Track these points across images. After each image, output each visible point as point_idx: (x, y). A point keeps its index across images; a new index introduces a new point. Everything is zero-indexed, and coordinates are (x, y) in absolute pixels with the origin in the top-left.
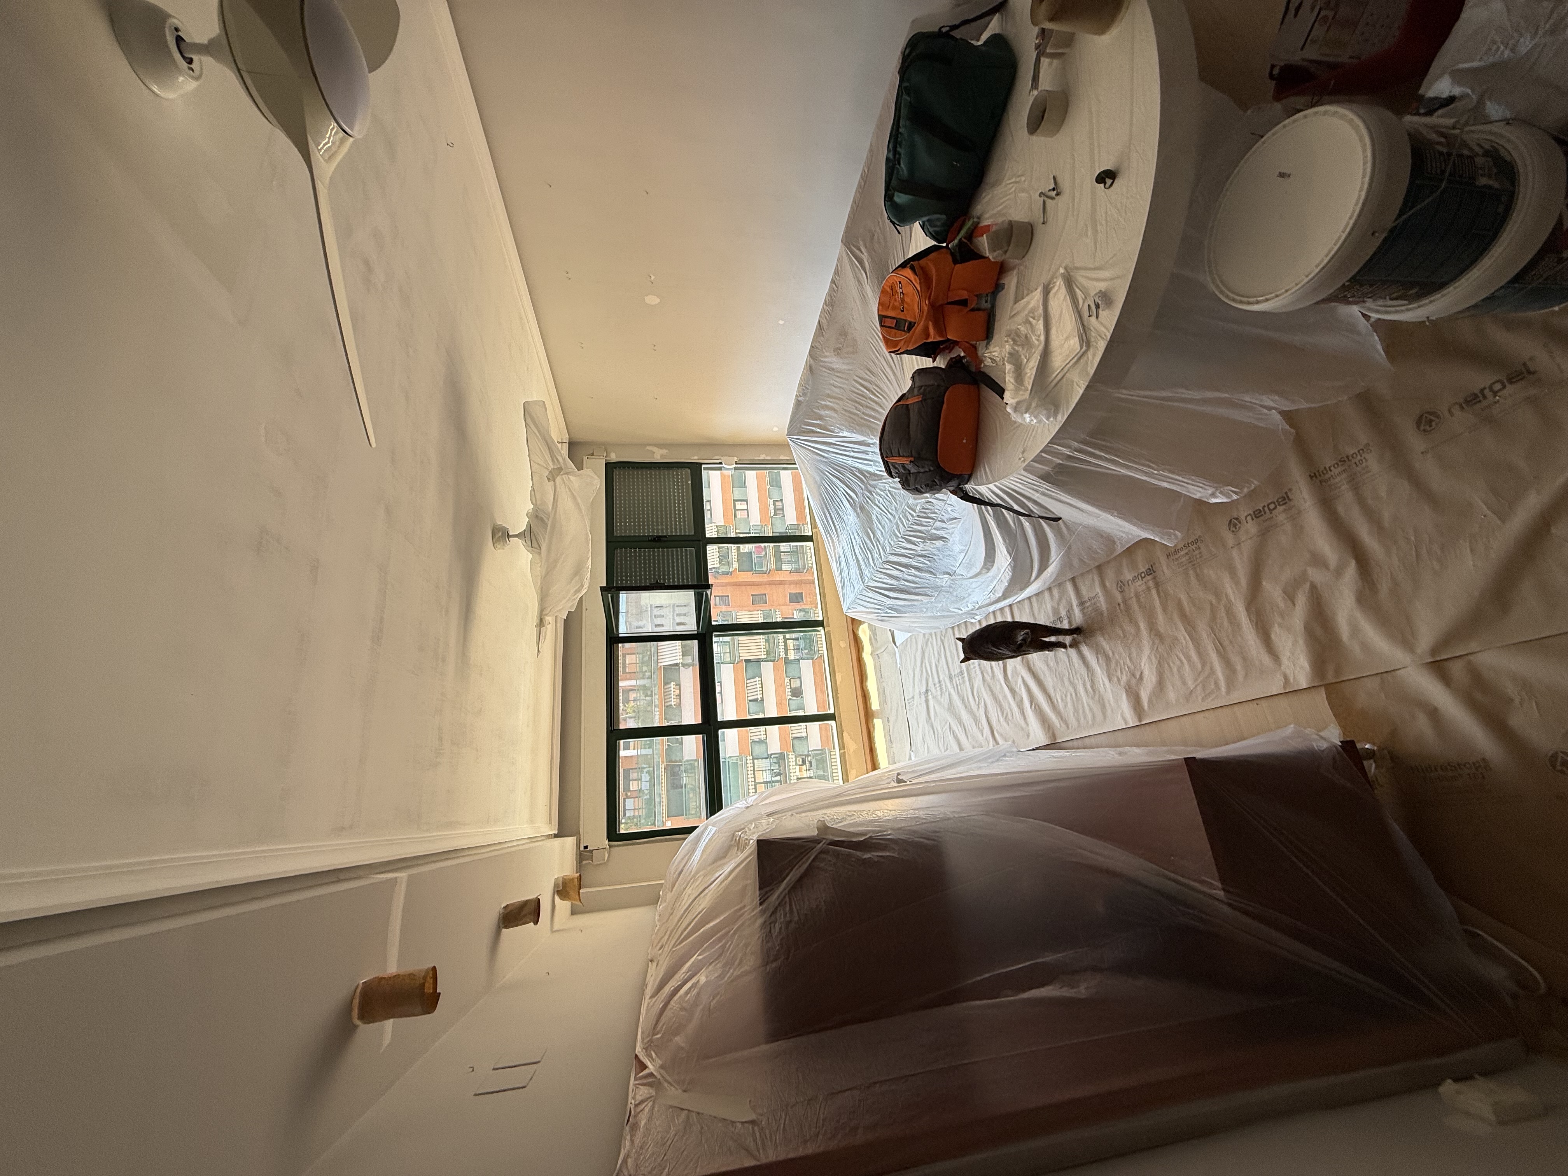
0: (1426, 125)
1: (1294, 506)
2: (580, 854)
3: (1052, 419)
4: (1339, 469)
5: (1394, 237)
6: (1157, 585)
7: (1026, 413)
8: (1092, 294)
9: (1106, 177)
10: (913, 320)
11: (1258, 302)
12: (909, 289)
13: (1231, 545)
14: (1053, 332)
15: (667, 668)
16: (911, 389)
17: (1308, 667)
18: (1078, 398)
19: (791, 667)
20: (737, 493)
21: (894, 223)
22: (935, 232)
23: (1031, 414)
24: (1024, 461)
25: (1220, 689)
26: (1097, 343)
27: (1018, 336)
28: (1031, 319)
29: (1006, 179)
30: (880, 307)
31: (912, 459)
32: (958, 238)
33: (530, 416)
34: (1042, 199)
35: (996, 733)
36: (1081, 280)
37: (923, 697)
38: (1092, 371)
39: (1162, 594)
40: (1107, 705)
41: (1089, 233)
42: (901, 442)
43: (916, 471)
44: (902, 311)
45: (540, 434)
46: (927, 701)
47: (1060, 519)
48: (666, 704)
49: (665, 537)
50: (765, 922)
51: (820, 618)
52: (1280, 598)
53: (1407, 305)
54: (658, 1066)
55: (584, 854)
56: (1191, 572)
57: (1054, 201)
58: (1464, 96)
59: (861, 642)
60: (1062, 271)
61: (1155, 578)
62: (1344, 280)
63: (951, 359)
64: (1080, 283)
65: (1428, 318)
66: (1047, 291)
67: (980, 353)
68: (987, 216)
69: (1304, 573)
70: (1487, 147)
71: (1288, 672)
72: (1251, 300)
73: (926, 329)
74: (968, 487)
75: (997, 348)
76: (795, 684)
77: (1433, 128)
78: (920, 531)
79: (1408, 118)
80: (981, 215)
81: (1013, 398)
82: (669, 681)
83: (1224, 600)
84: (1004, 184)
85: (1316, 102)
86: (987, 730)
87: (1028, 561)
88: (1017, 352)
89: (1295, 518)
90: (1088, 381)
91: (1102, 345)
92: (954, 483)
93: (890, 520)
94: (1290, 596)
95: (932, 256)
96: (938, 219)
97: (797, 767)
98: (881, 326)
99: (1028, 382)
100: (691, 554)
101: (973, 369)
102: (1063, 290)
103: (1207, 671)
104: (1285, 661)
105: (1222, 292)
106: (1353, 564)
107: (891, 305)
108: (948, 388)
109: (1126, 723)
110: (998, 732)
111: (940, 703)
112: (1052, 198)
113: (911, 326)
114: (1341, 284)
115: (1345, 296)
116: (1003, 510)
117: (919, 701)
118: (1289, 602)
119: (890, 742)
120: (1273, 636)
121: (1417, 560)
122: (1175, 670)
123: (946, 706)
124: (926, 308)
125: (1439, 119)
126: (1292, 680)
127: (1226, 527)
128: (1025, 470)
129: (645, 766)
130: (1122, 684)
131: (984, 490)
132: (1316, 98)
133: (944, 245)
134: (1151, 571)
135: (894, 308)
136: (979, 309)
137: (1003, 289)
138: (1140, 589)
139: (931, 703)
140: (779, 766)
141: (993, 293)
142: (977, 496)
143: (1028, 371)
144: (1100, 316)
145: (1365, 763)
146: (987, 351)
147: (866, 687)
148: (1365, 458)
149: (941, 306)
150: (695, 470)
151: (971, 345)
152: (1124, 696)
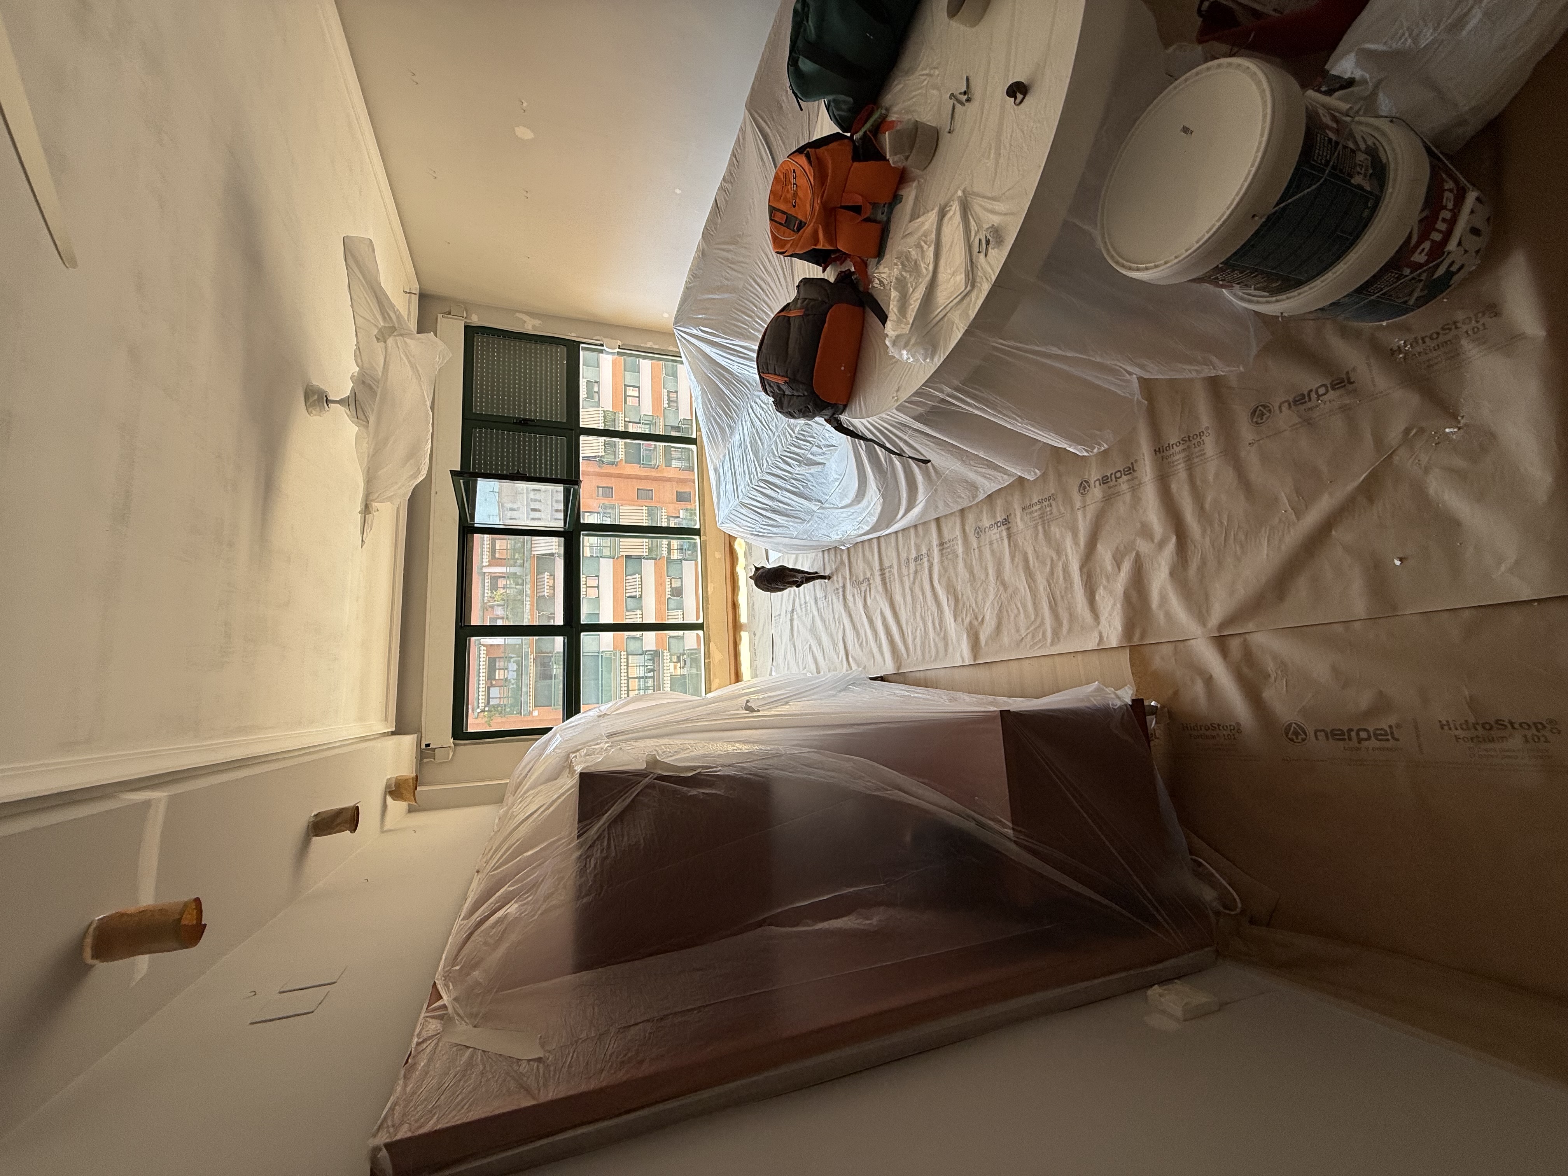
0: (1323, 106)
1: (1137, 478)
2: (421, 752)
3: (928, 360)
4: (1181, 447)
5: (1272, 221)
6: (1009, 537)
7: (904, 349)
8: (986, 226)
9: (1018, 90)
10: (804, 220)
11: (1138, 270)
12: (802, 182)
13: (1077, 507)
14: (942, 262)
15: (541, 557)
16: (796, 300)
17: (1120, 629)
18: (956, 342)
19: (674, 566)
20: (629, 378)
21: (796, 96)
22: (840, 116)
23: (908, 351)
24: (897, 400)
25: (1046, 640)
26: (981, 285)
27: (908, 260)
28: (923, 244)
29: (919, 69)
30: (772, 197)
31: (787, 379)
32: (863, 130)
33: (353, 257)
34: (952, 102)
35: (850, 659)
36: (977, 208)
37: (789, 616)
38: (972, 315)
39: (1012, 544)
40: (950, 643)
41: (992, 156)
42: (777, 358)
43: (790, 394)
44: (794, 206)
45: (366, 283)
46: (792, 620)
47: (929, 461)
48: (538, 595)
49: (533, 420)
50: (581, 856)
51: (697, 527)
52: (1110, 563)
53: (1268, 297)
54: (452, 997)
55: (425, 753)
56: (1040, 528)
57: (964, 108)
58: (1364, 82)
59: (737, 554)
60: (960, 193)
61: (1008, 529)
62: (1217, 262)
63: (841, 272)
64: (975, 212)
65: (1282, 313)
66: (942, 214)
67: (870, 271)
68: (895, 109)
69: (1133, 542)
70: (1370, 143)
71: (1103, 631)
72: (1132, 265)
73: (816, 232)
74: (843, 418)
75: (886, 270)
76: (676, 584)
77: (1328, 108)
78: (797, 454)
79: (1310, 93)
80: (891, 106)
81: (894, 331)
82: (543, 571)
83: (1064, 558)
84: (917, 74)
85: (1235, 53)
86: (842, 653)
87: (897, 500)
88: (905, 278)
89: (1135, 488)
90: (968, 325)
91: (986, 288)
92: (828, 412)
93: (769, 437)
94: (1118, 563)
95: (833, 145)
96: (844, 102)
97: (672, 665)
98: (771, 219)
99: (911, 316)
100: (562, 444)
101: (861, 289)
102: (958, 218)
103: (1039, 620)
104: (1103, 619)
105: (1108, 251)
106: (1174, 539)
107: (783, 196)
108: (832, 306)
109: (963, 661)
110: (852, 657)
111: (803, 623)
112: (962, 104)
113: (801, 225)
114: (1215, 266)
115: (1217, 278)
116: (876, 446)
117: (785, 619)
118: (1116, 568)
119: (754, 654)
120: (1097, 597)
121: (1225, 545)
122: (1012, 618)
123: (809, 627)
124: (818, 208)
125: (1336, 101)
126: (1105, 639)
127: (1076, 489)
128: (897, 409)
129: (513, 655)
130: (965, 624)
131: (859, 423)
132: (1235, 49)
133: (849, 135)
134: (1006, 522)
135: (786, 201)
136: (875, 221)
137: (901, 202)
138: (994, 537)
139: (796, 622)
140: (654, 663)
141: (890, 204)
142: (851, 428)
143: (912, 302)
144: (989, 254)
145: (1148, 718)
146: (876, 271)
147: (737, 599)
148: (1203, 440)
149: (834, 208)
150: (572, 348)
151: (863, 260)
152: (965, 636)
